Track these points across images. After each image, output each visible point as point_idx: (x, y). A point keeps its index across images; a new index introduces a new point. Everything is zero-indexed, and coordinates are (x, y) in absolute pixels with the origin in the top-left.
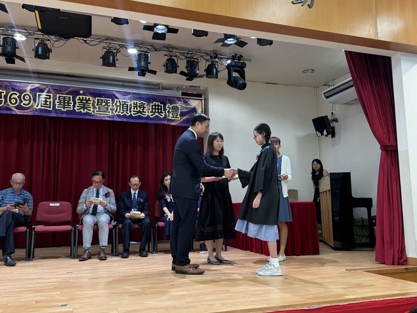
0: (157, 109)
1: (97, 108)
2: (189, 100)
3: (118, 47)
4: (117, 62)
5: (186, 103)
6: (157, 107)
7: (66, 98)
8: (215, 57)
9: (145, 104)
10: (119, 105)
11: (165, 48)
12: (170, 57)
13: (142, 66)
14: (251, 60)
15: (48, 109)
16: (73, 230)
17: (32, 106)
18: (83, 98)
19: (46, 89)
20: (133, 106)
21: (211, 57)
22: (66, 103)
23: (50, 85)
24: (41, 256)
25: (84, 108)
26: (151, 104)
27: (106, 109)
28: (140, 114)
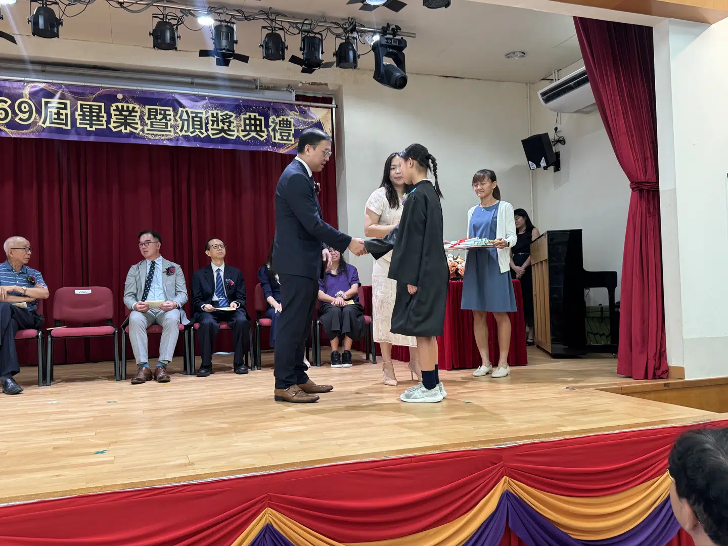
0: (253, 125)
2: (309, 109)
3: (180, 15)
4: (178, 42)
5: (304, 114)
6: (253, 122)
7: (93, 107)
8: (352, 31)
9: (231, 116)
10: (186, 118)
11: (262, 14)
12: (272, 30)
13: (223, 48)
14: (415, 34)
15: (64, 127)
16: (117, 334)
17: (35, 123)
18: (123, 107)
19: (57, 92)
20: (211, 120)
21: (345, 29)
22: (95, 116)
23: (64, 85)
24: (65, 377)
25: (126, 124)
26: (243, 117)
27: (164, 127)
28: (223, 134)
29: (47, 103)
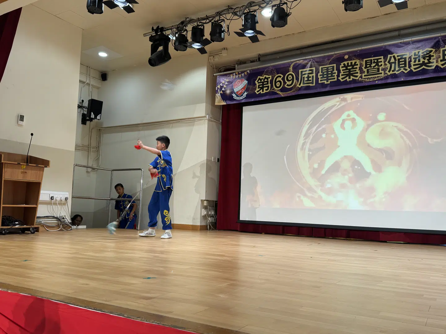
1: (365, 71)
7: (329, 68)
9: (431, 51)
10: (394, 61)
15: (311, 85)
17: (295, 85)
18: (348, 63)
19: (307, 64)
22: (330, 74)
23: (313, 58)
25: (349, 75)
26: (442, 50)
27: (377, 71)
28: (424, 67)
29: (302, 72)
